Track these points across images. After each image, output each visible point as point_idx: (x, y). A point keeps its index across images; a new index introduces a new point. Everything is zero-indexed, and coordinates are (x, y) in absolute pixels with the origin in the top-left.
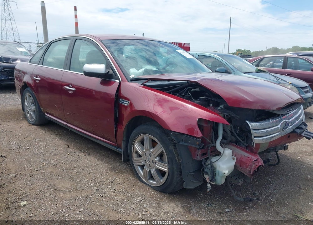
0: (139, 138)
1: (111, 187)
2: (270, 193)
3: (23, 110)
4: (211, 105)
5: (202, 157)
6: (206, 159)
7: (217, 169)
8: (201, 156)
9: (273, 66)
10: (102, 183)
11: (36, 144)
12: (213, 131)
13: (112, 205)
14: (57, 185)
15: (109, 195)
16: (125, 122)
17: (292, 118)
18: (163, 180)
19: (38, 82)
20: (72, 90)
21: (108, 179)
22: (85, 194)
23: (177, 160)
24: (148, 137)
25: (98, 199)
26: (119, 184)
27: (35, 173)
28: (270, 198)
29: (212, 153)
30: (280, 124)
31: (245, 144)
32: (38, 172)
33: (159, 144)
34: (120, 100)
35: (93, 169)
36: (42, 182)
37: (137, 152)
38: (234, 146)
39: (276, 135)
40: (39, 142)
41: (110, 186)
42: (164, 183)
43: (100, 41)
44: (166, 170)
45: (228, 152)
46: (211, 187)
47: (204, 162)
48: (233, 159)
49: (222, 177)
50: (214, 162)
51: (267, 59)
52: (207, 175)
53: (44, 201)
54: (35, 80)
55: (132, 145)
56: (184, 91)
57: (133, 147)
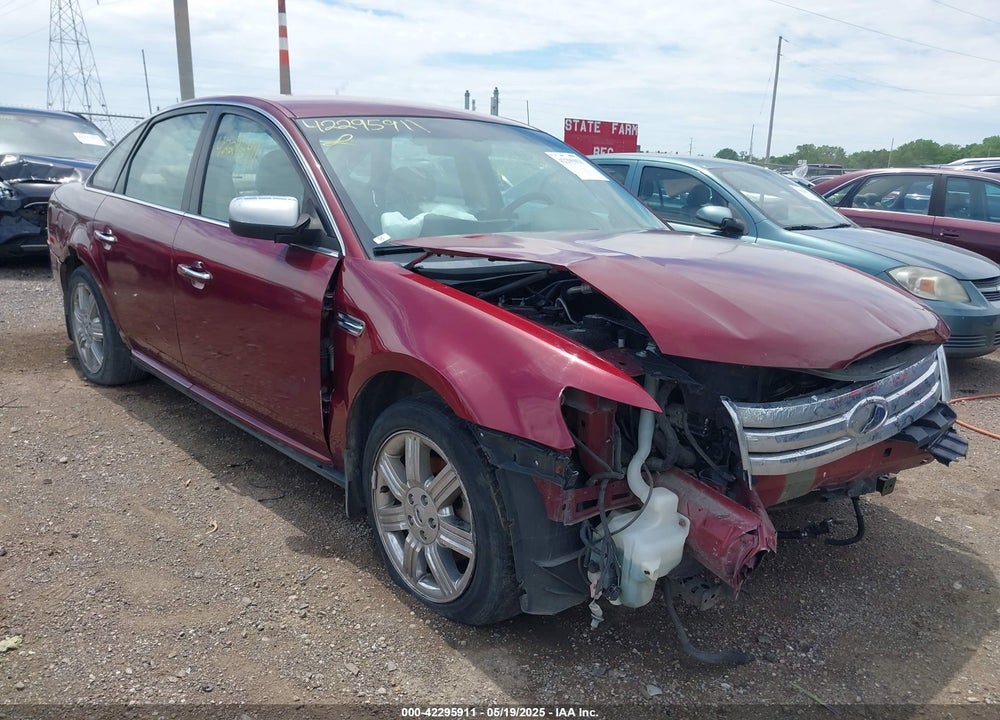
0: (393, 444)
1: (297, 600)
2: (814, 637)
3: (71, 335)
4: (621, 343)
5: (579, 514)
6: (596, 521)
7: (627, 555)
8: (577, 511)
9: (901, 204)
10: (270, 584)
11: (94, 447)
12: (618, 429)
13: (288, 658)
14: (129, 585)
15: (286, 625)
16: (354, 387)
17: (900, 389)
18: (458, 585)
19: (108, 247)
20: (201, 280)
21: (293, 573)
22: (209, 618)
23: (502, 520)
24: (418, 440)
25: (245, 637)
26: (326, 588)
27: (66, 543)
28: (810, 654)
29: (617, 501)
30: (853, 411)
31: (726, 475)
32: (76, 542)
33: (449, 466)
34: (341, 316)
35: (253, 535)
36: (83, 574)
37: (386, 489)
38: (687, 479)
39: (836, 448)
40: (103, 440)
41: (294, 597)
42: (463, 594)
43: (290, 122)
44: (468, 551)
45: (663, 502)
46: (601, 613)
47: (587, 533)
48: (682, 523)
49: (642, 583)
50: (617, 532)
51: (883, 180)
52: (596, 571)
53: (75, 640)
54: (99, 243)
55: (374, 463)
56: (544, 294)
57: (374, 472)
